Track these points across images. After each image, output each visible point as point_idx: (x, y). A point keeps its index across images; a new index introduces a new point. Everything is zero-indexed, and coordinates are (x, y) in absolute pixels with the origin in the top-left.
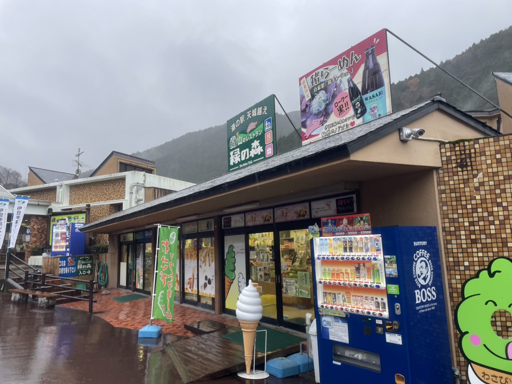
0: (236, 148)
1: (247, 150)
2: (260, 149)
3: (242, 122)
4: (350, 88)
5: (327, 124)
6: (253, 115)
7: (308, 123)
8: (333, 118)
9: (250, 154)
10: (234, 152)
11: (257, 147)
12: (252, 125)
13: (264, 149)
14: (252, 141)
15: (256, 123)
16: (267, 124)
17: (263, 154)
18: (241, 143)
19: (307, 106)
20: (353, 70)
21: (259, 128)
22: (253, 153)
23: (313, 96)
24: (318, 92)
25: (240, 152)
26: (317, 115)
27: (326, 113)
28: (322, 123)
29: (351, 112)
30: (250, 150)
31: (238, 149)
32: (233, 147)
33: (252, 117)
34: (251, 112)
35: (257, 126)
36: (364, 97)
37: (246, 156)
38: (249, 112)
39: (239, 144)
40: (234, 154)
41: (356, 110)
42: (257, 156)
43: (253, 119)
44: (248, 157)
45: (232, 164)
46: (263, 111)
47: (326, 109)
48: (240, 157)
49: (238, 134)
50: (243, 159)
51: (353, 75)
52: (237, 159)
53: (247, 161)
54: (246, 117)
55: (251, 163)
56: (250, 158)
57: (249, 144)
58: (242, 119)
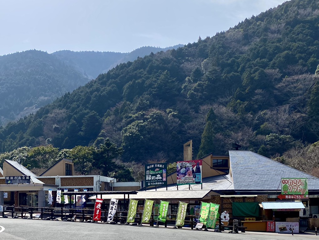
1: (155, 177)
2: (160, 178)
4: (192, 170)
5: (185, 177)
6: (158, 166)
7: (179, 175)
8: (187, 176)
12: (158, 169)
13: (162, 178)
14: (158, 174)
16: (164, 171)
17: (162, 179)
18: (152, 174)
19: (179, 170)
20: (193, 166)
21: (160, 171)
22: (157, 178)
23: (181, 169)
24: (183, 168)
25: (151, 176)
26: (182, 174)
27: (185, 174)
28: (184, 176)
29: (192, 176)
30: (156, 177)
32: (148, 174)
35: (159, 170)
36: (196, 174)
37: (154, 178)
38: (156, 165)
40: (148, 176)
41: (193, 176)
42: (159, 180)
43: (158, 168)
44: (155, 179)
45: (147, 180)
46: (162, 166)
47: (185, 173)
48: (151, 178)
49: (150, 170)
50: (153, 179)
51: (193, 167)
52: (150, 179)
53: (155, 180)
54: (154, 166)
55: (156, 181)
56: (156, 180)
57: (156, 175)
58: (153, 166)
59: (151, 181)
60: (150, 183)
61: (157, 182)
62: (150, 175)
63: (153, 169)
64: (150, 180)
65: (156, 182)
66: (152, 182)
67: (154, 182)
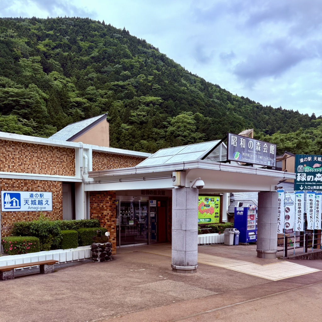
0: (303, 173)
2: (321, 179)
3: (309, 160)
6: (318, 160)
9: (314, 179)
10: (301, 174)
11: (320, 177)
12: (317, 165)
14: (317, 173)
15: (321, 165)
18: (308, 171)
22: (316, 179)
25: (307, 175)
30: (315, 177)
31: (305, 174)
32: (300, 171)
33: (318, 161)
34: (317, 158)
38: (315, 157)
39: (305, 171)
40: (301, 175)
42: (319, 181)
44: (312, 180)
45: (299, 180)
48: (306, 179)
49: (305, 165)
50: (309, 180)
52: (303, 179)
53: (312, 182)
54: (313, 159)
55: (315, 183)
56: (314, 181)
57: (314, 174)
58: (310, 159)
59: (306, 183)
60: (304, 186)
61: (316, 185)
62: (304, 172)
63: (310, 164)
64: (304, 181)
65: (314, 185)
66: (307, 185)
67: (311, 185)
